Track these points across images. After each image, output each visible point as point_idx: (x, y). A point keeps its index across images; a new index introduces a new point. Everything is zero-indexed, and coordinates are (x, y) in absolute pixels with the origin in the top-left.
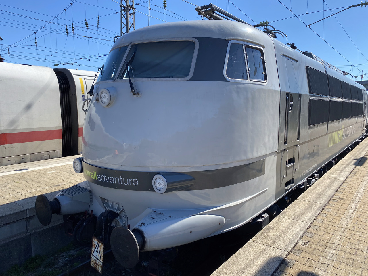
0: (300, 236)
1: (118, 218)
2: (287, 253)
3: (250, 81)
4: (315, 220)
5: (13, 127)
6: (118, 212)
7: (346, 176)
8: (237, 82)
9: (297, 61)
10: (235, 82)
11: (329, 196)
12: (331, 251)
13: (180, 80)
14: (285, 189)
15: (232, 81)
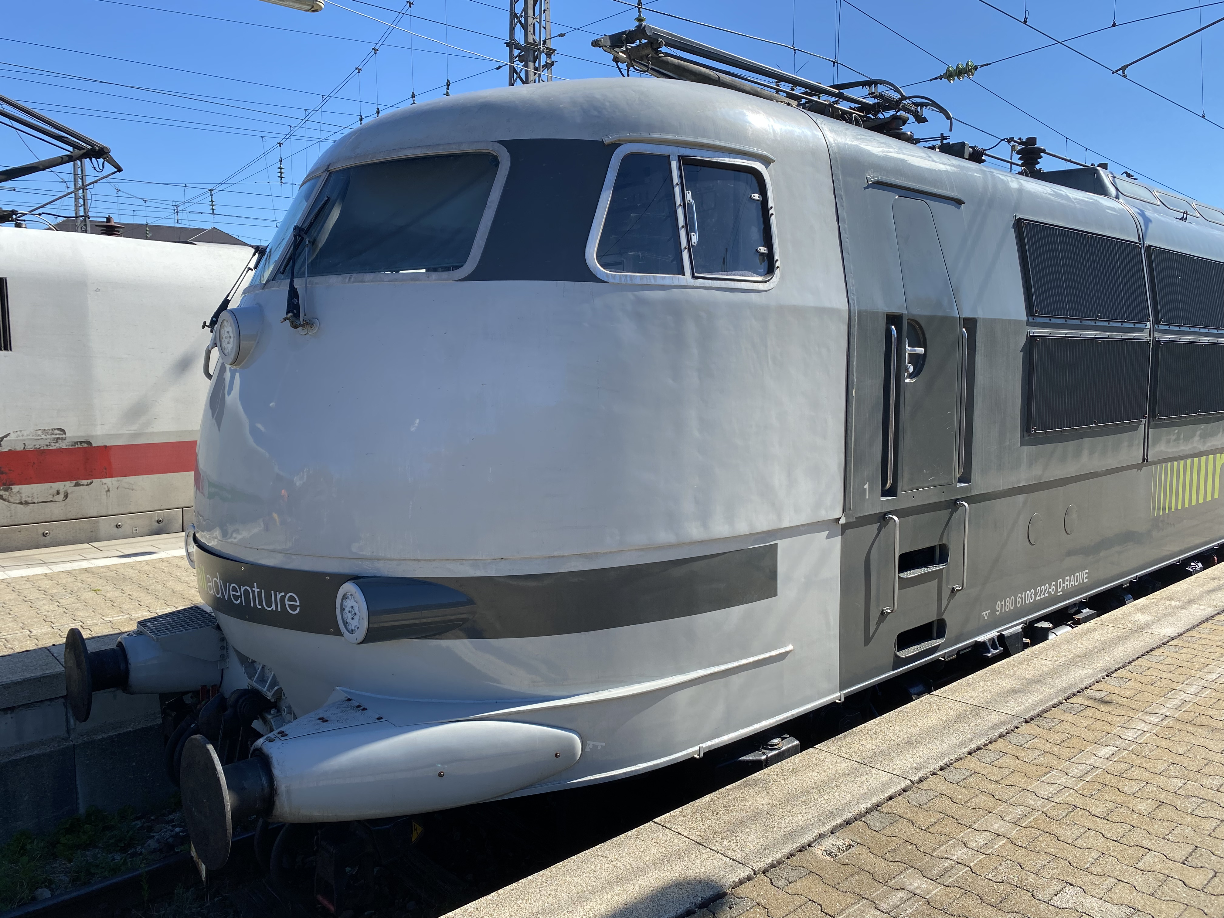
0: (839, 821)
1: (271, 714)
2: (748, 872)
3: (694, 277)
4: (941, 769)
5: (134, 428)
6: (269, 695)
7: (1193, 621)
8: (638, 281)
9: (958, 202)
10: (629, 282)
11: (1065, 690)
12: (918, 883)
13: (435, 280)
14: (896, 656)
15: (617, 281)
